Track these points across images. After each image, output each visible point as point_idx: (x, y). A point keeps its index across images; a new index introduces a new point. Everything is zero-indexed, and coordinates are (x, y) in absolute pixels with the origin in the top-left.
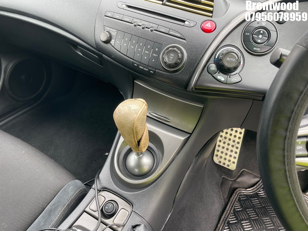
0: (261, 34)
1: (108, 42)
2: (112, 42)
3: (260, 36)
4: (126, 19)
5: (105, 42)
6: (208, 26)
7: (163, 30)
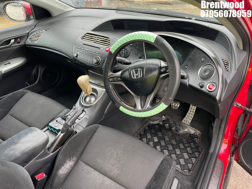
0: (124, 51)
1: (77, 57)
2: (78, 57)
3: (123, 52)
4: (82, 49)
5: (76, 57)
6: (107, 49)
7: (94, 52)
